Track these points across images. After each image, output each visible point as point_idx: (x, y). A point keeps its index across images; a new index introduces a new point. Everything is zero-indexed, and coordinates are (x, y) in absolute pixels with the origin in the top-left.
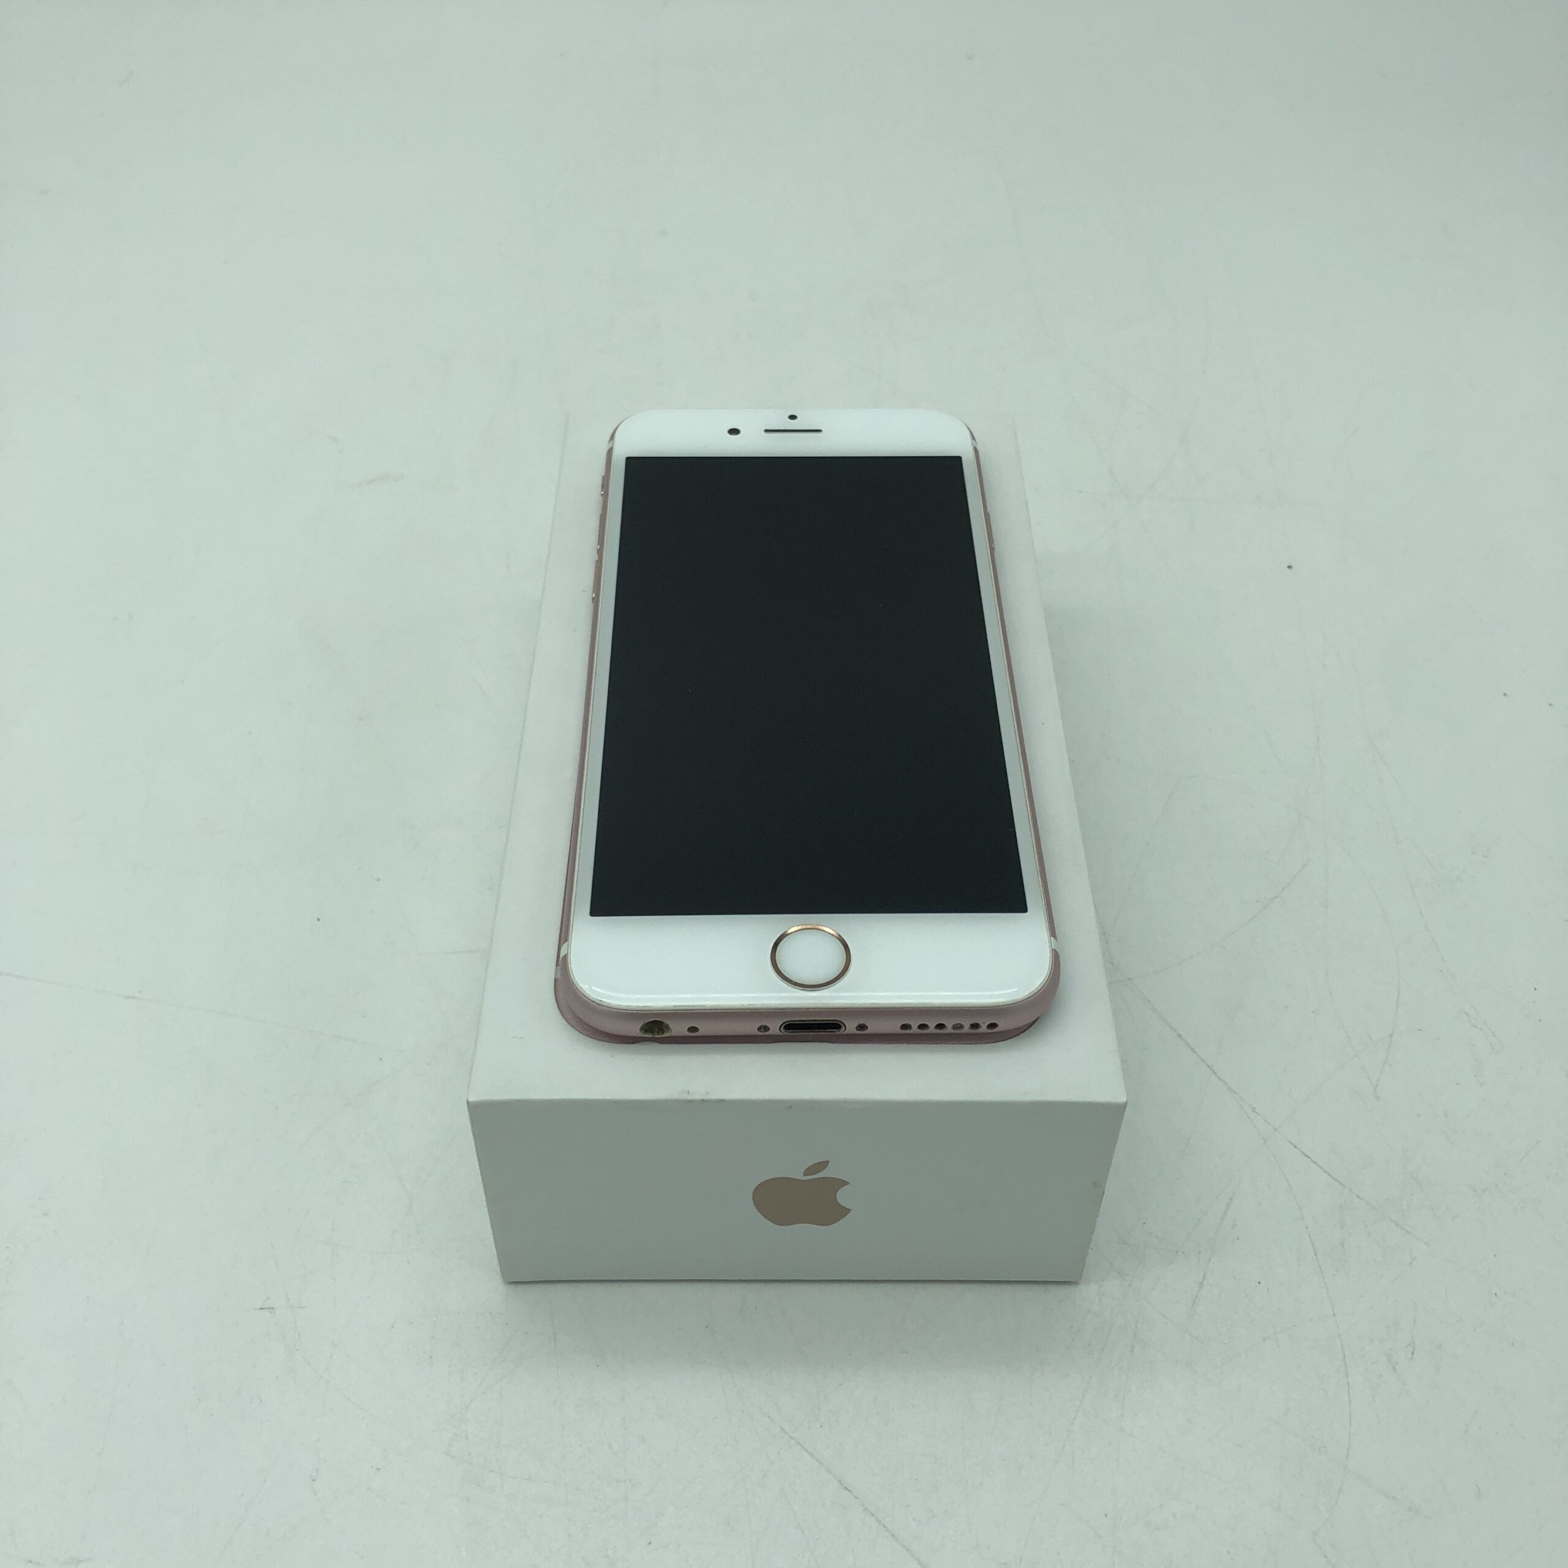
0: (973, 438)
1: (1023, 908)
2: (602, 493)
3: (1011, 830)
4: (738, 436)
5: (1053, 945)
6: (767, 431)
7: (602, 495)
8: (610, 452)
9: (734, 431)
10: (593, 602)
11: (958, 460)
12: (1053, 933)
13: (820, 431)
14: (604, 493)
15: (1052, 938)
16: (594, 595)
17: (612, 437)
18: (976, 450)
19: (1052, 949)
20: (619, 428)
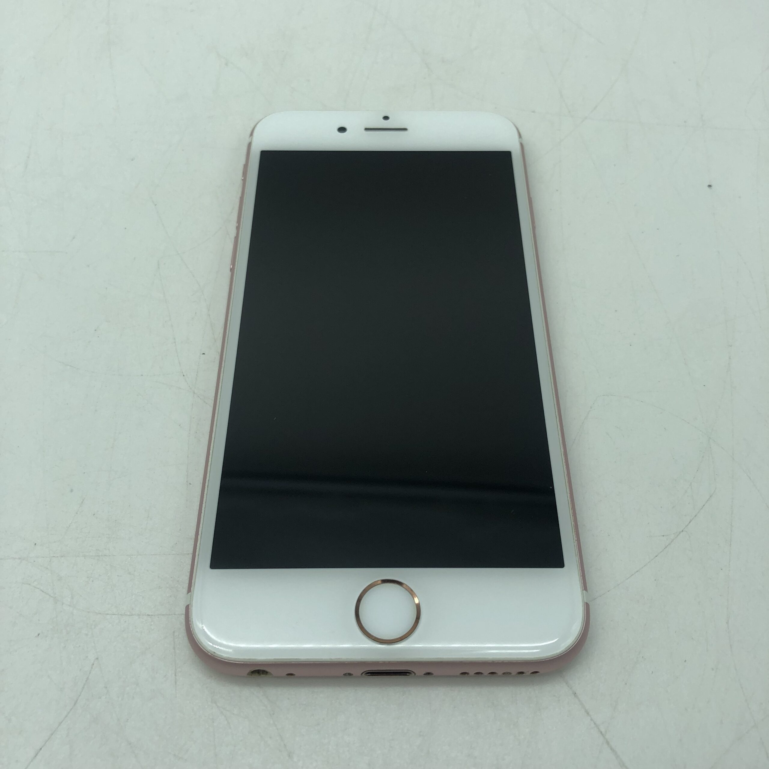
0: (520, 136)
1: (561, 564)
2: (243, 178)
3: (551, 488)
4: (345, 133)
5: (585, 600)
6: (367, 129)
7: (243, 179)
8: (250, 145)
9: (342, 130)
10: (231, 272)
11: (508, 155)
12: (585, 587)
13: (405, 129)
14: (244, 178)
15: (584, 591)
16: (231, 267)
17: (252, 134)
18: (522, 145)
19: (584, 602)
20: (258, 126)
